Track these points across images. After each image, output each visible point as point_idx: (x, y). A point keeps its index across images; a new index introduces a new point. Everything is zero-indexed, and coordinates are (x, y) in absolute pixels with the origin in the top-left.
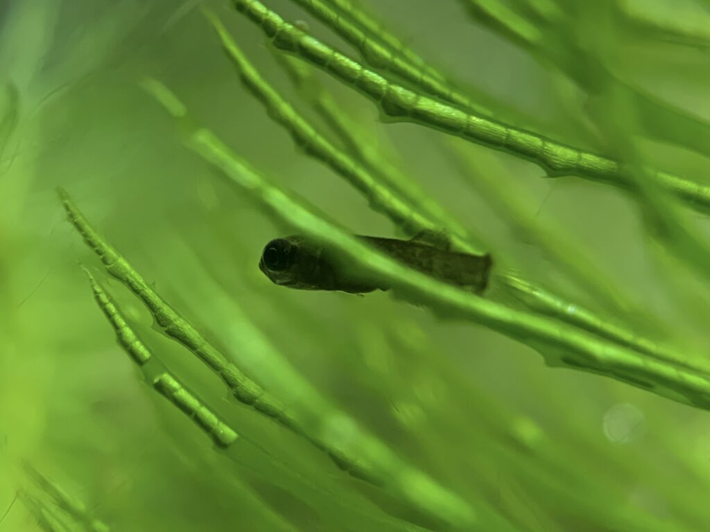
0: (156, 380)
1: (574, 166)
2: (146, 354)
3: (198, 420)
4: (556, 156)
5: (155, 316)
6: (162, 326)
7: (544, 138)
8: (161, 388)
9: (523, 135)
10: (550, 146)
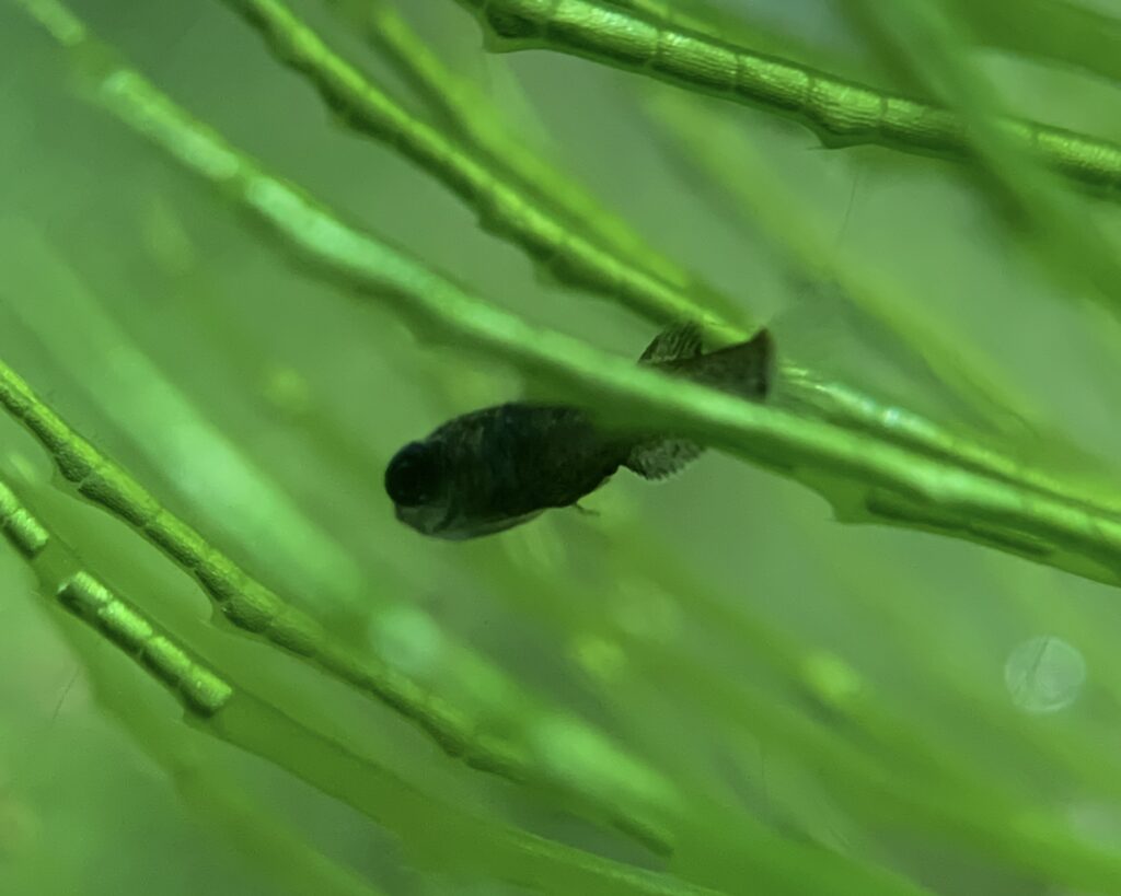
0: (62, 588)
1: (873, 125)
2: (40, 535)
3: (151, 663)
4: (837, 105)
5: (57, 460)
6: (71, 479)
7: (810, 72)
8: (72, 601)
9: (770, 67)
10: (824, 86)
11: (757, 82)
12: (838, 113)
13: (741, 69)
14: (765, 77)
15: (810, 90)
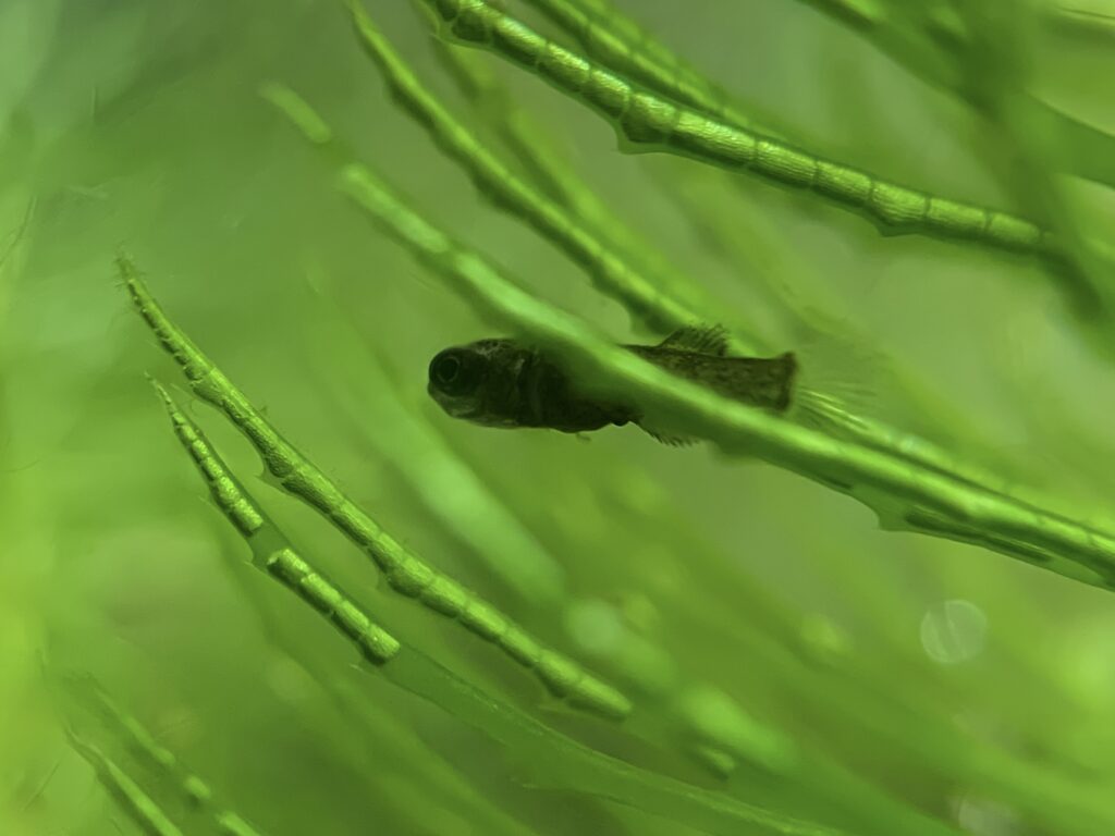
0: (272, 560)
1: (919, 219)
2: (256, 519)
3: (339, 621)
5: (267, 459)
6: (277, 475)
7: (873, 177)
8: (279, 571)
9: (841, 171)
10: (882, 188)
11: (832, 183)
12: (894, 209)
13: (818, 172)
14: (836, 179)
15: (871, 191)
